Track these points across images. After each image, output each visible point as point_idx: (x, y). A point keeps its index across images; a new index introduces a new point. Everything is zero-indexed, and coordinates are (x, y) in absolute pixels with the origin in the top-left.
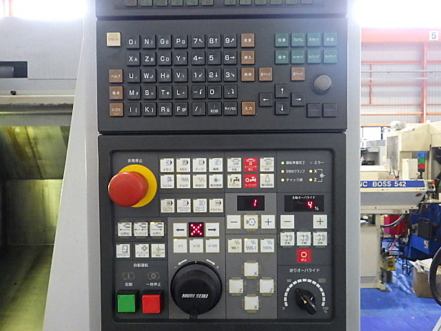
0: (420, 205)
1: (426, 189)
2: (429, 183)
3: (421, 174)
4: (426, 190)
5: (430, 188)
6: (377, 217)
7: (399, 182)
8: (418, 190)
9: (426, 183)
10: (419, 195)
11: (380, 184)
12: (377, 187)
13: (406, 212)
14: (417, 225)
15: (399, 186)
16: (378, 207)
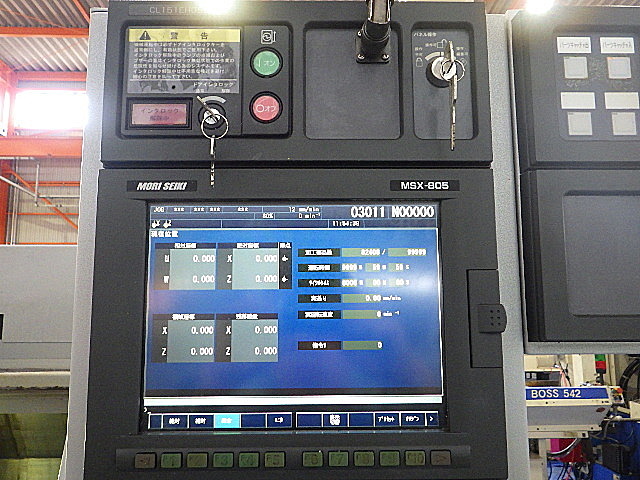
0: (603, 424)
1: (610, 401)
2: (615, 392)
3: (601, 377)
4: (610, 403)
5: (615, 399)
6: (540, 443)
7: (569, 391)
8: (598, 402)
9: (609, 392)
10: (601, 409)
11: (542, 394)
12: (539, 398)
13: (584, 435)
14: (600, 447)
15: (570, 398)
16: (541, 428)
